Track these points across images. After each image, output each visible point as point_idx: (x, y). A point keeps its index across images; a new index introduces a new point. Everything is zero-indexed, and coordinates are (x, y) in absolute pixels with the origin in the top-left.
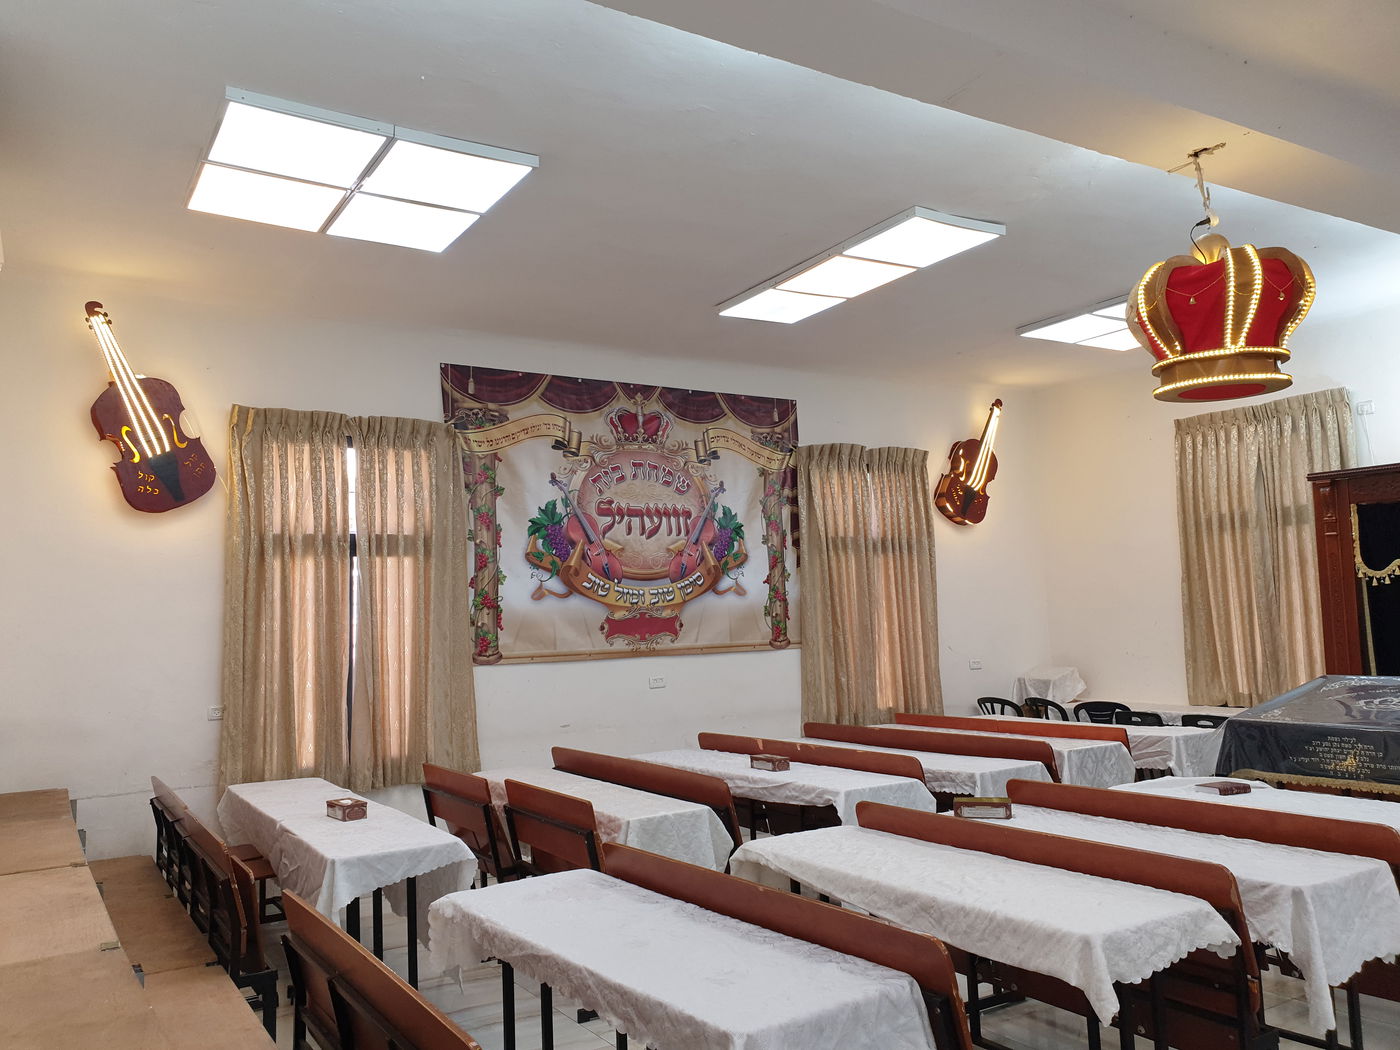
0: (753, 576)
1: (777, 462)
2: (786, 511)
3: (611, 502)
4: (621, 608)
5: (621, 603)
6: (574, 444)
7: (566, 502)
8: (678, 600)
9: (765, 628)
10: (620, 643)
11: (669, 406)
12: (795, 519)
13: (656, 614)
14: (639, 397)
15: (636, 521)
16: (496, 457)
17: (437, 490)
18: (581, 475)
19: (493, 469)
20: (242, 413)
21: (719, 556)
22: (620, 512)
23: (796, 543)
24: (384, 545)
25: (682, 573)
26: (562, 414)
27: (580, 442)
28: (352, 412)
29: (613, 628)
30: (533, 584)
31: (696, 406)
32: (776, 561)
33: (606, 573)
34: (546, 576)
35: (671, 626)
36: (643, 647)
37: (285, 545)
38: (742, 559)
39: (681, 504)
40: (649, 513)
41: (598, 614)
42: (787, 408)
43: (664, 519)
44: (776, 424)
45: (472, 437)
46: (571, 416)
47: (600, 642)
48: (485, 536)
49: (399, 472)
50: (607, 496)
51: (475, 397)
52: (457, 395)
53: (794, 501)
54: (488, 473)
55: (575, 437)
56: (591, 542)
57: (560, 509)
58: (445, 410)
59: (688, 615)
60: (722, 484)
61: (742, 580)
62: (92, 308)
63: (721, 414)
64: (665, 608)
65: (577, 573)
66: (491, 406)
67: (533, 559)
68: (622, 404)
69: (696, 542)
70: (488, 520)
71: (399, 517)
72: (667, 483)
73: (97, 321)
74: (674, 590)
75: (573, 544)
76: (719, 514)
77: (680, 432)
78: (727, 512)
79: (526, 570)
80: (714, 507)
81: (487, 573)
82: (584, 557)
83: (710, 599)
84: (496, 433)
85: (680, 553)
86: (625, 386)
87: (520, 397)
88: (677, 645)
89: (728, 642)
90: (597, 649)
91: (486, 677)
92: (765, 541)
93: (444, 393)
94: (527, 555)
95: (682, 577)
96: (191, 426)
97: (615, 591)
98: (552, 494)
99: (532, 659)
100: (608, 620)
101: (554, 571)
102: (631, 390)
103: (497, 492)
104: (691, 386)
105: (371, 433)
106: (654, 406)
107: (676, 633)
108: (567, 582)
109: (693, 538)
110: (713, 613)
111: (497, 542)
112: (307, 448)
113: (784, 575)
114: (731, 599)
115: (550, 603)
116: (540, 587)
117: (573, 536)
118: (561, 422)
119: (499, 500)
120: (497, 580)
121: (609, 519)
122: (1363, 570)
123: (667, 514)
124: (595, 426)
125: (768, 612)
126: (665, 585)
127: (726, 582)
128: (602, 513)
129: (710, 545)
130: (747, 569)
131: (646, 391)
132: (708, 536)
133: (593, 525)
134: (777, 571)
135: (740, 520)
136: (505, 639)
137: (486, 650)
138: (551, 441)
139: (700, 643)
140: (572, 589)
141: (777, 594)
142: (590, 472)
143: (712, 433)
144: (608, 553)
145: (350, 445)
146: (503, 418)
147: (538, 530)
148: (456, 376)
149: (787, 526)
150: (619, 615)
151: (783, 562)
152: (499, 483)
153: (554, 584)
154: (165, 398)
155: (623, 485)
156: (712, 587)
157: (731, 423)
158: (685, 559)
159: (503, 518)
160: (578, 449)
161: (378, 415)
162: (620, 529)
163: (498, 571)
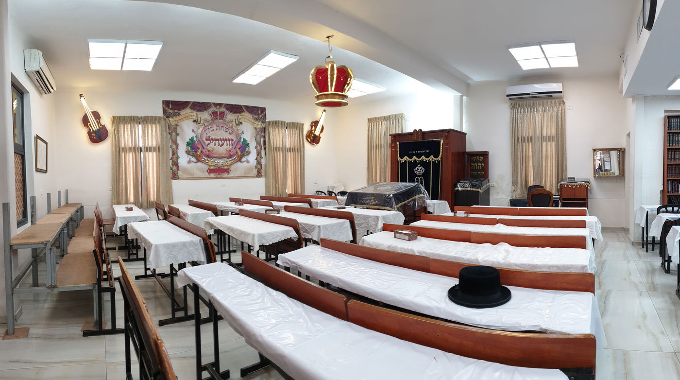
0: (252, 158)
1: (259, 125)
2: (262, 140)
3: (210, 137)
4: (212, 166)
5: (212, 164)
6: (199, 121)
7: (196, 137)
8: (229, 164)
9: (255, 172)
10: (212, 175)
11: (227, 109)
12: (265, 142)
13: (223, 168)
14: (218, 107)
15: (217, 142)
16: (177, 125)
17: (162, 134)
18: (201, 129)
19: (176, 128)
20: (114, 117)
21: (242, 152)
22: (212, 140)
23: (265, 149)
24: (148, 149)
25: (230, 156)
26: (195, 112)
27: (200, 120)
28: (139, 115)
29: (211, 171)
30: (188, 159)
31: (236, 109)
32: (259, 154)
33: (208, 156)
34: (191, 157)
35: (227, 171)
36: (219, 176)
37: (125, 150)
38: (249, 153)
39: (230, 137)
40: (221, 140)
41: (207, 167)
42: (263, 110)
43: (225, 142)
44: (259, 114)
45: (171, 120)
46: (198, 113)
47: (207, 175)
48: (174, 146)
49: (152, 130)
50: (208, 135)
51: (171, 109)
52: (167, 109)
53: (264, 137)
54: (175, 130)
55: (199, 119)
56: (204, 148)
57: (195, 139)
58: (164, 113)
59: (232, 168)
60: (243, 132)
61: (249, 159)
62: (81, 96)
63: (243, 111)
64: (225, 166)
65: (200, 156)
66: (176, 111)
67: (188, 153)
68: (213, 109)
69: (235, 148)
70: (175, 142)
71: (152, 142)
72: (226, 131)
73: (82, 98)
74: (229, 162)
75: (198, 148)
76: (242, 140)
77: (230, 116)
78: (244, 139)
79: (186, 155)
80: (241, 138)
81: (175, 156)
82: (202, 152)
83: (239, 164)
84: (177, 118)
85: (230, 151)
86: (214, 104)
87: (184, 108)
88: (228, 176)
89: (244, 175)
90: (206, 176)
91: (175, 183)
92: (256, 148)
93: (163, 108)
94: (186, 152)
95: (230, 158)
96: (103, 122)
97: (211, 162)
98: (193, 135)
99: (188, 179)
100: (209, 169)
101: (193, 156)
102: (216, 105)
103: (177, 134)
104: (234, 103)
105: (145, 120)
106: (223, 109)
107: (229, 173)
108: (197, 159)
109: (234, 147)
110: (239, 167)
111: (177, 148)
112: (129, 125)
113: (261, 158)
114: (245, 164)
115: (192, 164)
116: (190, 160)
117: (198, 146)
118: (195, 115)
119: (178, 137)
120: (178, 158)
121: (209, 142)
122: (399, 159)
123: (226, 140)
124: (205, 115)
125: (256, 167)
126: (225, 160)
127: (244, 159)
128: (207, 140)
129: (239, 149)
130: (250, 156)
131: (220, 105)
132: (239, 146)
133: (204, 143)
134: (259, 157)
135: (248, 142)
136: (180, 173)
137: (175, 176)
138: (192, 120)
139: (236, 176)
140: (198, 161)
141: (259, 163)
142: (204, 128)
143: (240, 117)
144: (209, 151)
145: (140, 124)
146: (179, 114)
147: (189, 145)
148: (166, 103)
149: (262, 144)
150: (212, 168)
151: (261, 154)
152: (178, 132)
153: (193, 159)
154: (96, 115)
155: (214, 132)
156: (240, 160)
157: (246, 114)
158: (231, 153)
159: (179, 141)
160: (200, 122)
161: (146, 115)
162: (212, 145)
163: (178, 156)
